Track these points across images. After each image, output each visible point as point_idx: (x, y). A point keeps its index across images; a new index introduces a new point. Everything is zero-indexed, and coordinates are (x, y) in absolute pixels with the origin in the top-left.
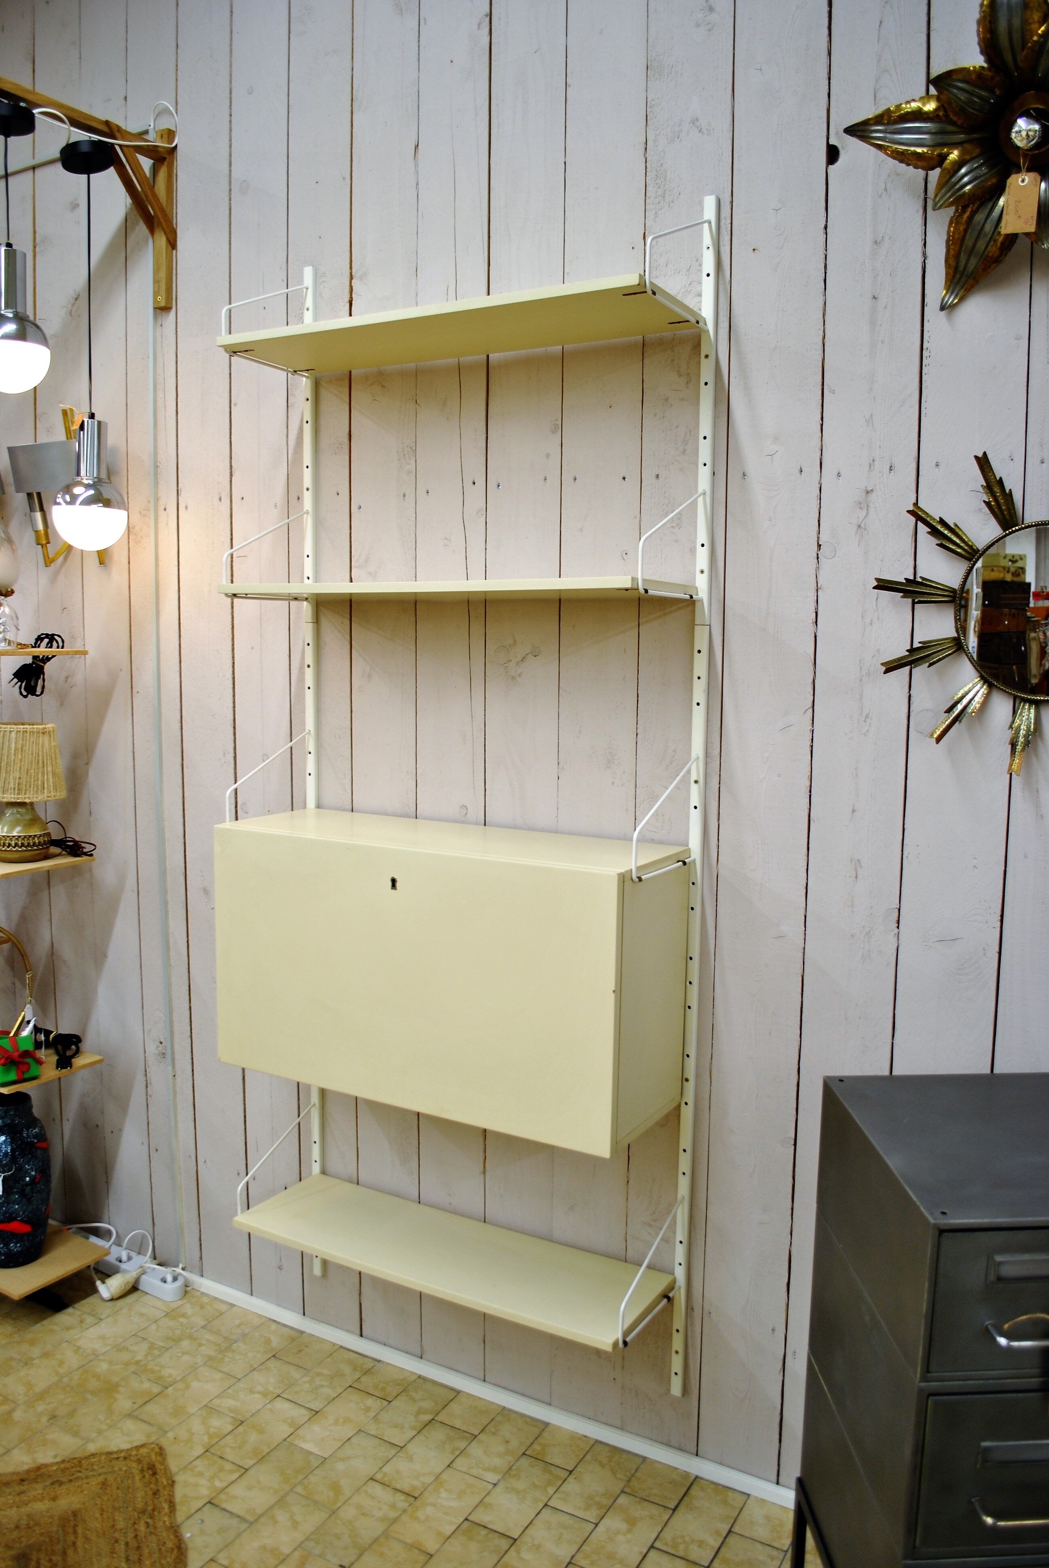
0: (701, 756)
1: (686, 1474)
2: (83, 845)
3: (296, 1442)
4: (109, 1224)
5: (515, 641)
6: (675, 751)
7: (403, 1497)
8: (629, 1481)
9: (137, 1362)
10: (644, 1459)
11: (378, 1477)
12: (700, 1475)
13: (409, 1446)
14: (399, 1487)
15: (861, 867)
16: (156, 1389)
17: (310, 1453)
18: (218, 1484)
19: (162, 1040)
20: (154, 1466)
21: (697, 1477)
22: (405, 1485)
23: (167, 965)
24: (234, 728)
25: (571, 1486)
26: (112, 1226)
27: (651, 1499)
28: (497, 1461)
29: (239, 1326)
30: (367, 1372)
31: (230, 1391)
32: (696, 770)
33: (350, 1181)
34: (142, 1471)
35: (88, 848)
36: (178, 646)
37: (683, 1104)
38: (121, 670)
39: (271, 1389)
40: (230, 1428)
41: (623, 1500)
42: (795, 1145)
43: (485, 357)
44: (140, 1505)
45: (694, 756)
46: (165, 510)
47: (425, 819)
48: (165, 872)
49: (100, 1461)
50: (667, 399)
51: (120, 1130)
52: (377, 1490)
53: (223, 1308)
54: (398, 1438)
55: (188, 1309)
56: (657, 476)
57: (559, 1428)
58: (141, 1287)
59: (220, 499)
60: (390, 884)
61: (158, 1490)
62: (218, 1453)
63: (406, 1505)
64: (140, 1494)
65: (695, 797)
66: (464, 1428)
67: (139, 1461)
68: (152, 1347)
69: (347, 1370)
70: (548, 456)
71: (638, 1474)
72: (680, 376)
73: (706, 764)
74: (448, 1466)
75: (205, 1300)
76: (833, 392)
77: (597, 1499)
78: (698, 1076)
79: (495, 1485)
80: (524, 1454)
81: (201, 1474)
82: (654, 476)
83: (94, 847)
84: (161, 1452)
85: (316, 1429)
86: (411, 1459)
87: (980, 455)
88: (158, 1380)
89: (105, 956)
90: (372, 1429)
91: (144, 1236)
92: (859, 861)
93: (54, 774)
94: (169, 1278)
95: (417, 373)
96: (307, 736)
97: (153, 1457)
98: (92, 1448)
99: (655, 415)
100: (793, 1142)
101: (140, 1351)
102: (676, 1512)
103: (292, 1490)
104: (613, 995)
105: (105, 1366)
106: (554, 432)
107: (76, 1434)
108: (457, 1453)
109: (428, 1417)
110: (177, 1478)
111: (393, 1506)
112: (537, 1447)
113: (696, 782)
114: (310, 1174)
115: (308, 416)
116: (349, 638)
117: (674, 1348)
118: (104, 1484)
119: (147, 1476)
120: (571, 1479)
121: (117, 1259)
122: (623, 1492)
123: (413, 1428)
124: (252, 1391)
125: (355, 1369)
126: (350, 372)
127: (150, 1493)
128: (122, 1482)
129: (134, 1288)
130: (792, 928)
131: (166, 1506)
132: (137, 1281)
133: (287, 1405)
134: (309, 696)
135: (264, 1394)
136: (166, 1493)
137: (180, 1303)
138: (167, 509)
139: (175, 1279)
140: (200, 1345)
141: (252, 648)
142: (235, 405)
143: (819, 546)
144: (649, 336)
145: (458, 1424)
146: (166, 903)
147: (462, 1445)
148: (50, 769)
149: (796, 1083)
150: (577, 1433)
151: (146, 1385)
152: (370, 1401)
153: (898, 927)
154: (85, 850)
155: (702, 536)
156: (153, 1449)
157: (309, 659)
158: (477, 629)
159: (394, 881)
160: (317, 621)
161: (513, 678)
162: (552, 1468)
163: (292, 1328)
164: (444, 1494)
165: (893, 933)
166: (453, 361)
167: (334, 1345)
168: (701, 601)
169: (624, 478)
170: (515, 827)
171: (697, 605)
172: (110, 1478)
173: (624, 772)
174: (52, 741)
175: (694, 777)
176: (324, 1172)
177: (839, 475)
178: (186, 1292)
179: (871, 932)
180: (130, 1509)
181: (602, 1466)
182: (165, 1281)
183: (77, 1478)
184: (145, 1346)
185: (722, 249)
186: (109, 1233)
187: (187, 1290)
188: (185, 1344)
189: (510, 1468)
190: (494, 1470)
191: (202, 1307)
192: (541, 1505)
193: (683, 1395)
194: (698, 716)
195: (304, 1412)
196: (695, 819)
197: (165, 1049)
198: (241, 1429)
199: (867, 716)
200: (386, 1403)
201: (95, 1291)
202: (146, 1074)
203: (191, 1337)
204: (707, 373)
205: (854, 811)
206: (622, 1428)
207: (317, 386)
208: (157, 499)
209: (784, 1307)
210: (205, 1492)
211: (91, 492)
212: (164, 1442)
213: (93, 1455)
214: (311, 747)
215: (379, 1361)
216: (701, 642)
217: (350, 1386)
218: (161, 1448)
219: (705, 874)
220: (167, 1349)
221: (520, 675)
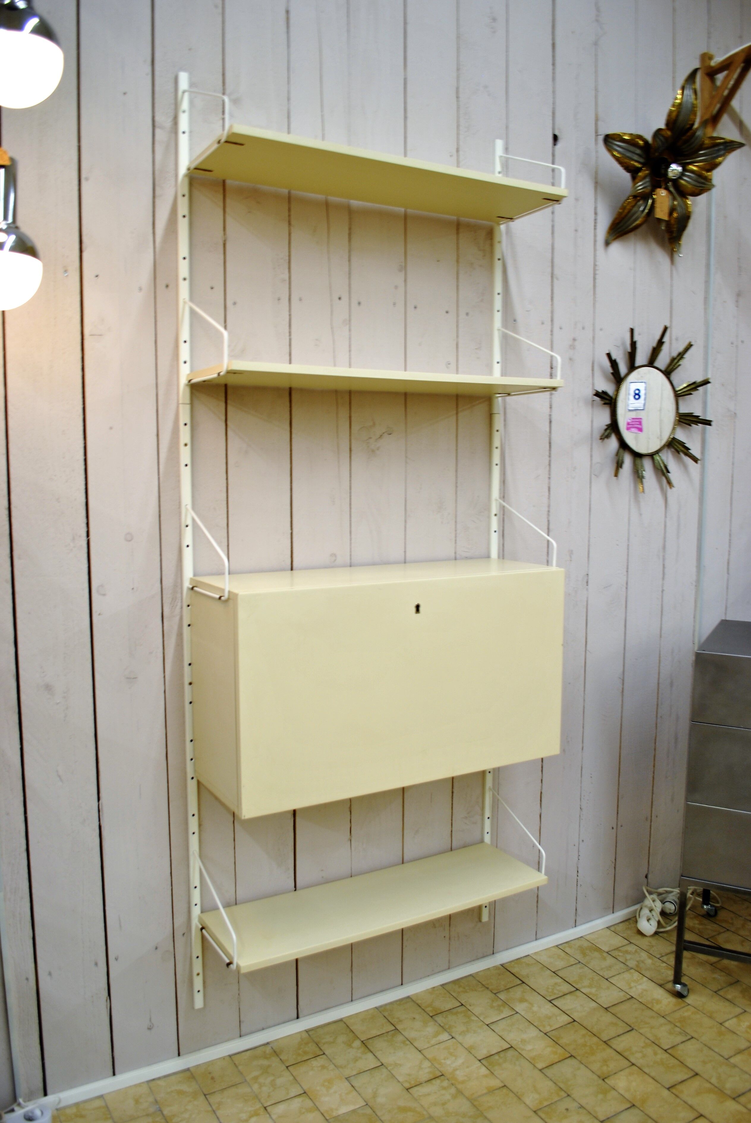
1: (496, 967)
3: (335, 1114)
5: (374, 424)
6: (478, 497)
7: (437, 1080)
8: (486, 988)
11: (407, 1085)
12: (499, 963)
13: (384, 1061)
14: (424, 1079)
17: (353, 1111)
21: (502, 965)
22: (425, 1075)
25: (475, 1009)
27: (508, 986)
28: (430, 1029)
30: (276, 1053)
32: (494, 508)
41: (502, 997)
47: (300, 569)
50: (472, 264)
52: (422, 1090)
54: (369, 1063)
56: (468, 314)
57: (417, 994)
60: (414, 610)
63: (446, 1081)
65: (495, 524)
66: (384, 1031)
69: (265, 1062)
70: (396, 287)
71: (483, 983)
72: (478, 249)
74: (418, 1050)
76: (557, 279)
77: (494, 1005)
79: (453, 1038)
80: (431, 1016)
82: (466, 314)
85: (326, 1100)
86: (398, 1065)
90: (350, 1072)
92: (572, 551)
95: (291, 199)
96: (184, 511)
102: (526, 983)
106: (400, 271)
108: (408, 1043)
109: (358, 1043)
111: (444, 1088)
112: (428, 1009)
113: (496, 515)
115: (185, 211)
116: (224, 418)
120: (469, 1007)
122: (494, 994)
123: (363, 1053)
125: (266, 1058)
126: (225, 181)
133: (281, 1106)
134: (186, 472)
135: (255, 1115)
143: (552, 369)
144: (462, 219)
145: (376, 1032)
147: (401, 1038)
150: (428, 990)
152: (315, 1063)
153: (587, 585)
155: (497, 357)
157: (185, 437)
158: (344, 413)
159: (418, 607)
161: (373, 451)
162: (454, 1011)
164: (446, 1062)
165: (585, 589)
166: (321, 197)
167: (223, 1058)
169: (447, 312)
170: (374, 564)
171: (494, 401)
173: (449, 514)
175: (494, 512)
177: (560, 328)
179: (577, 590)
181: (465, 992)
182: (31, 1119)
189: (441, 1026)
190: (437, 1033)
192: (486, 1026)
194: (497, 473)
195: (298, 1100)
196: (495, 539)
200: (324, 1056)
204: (499, 252)
205: (569, 523)
207: (192, 185)
214: (189, 520)
215: (268, 1043)
216: (498, 425)
217: (287, 1067)
221: (378, 449)
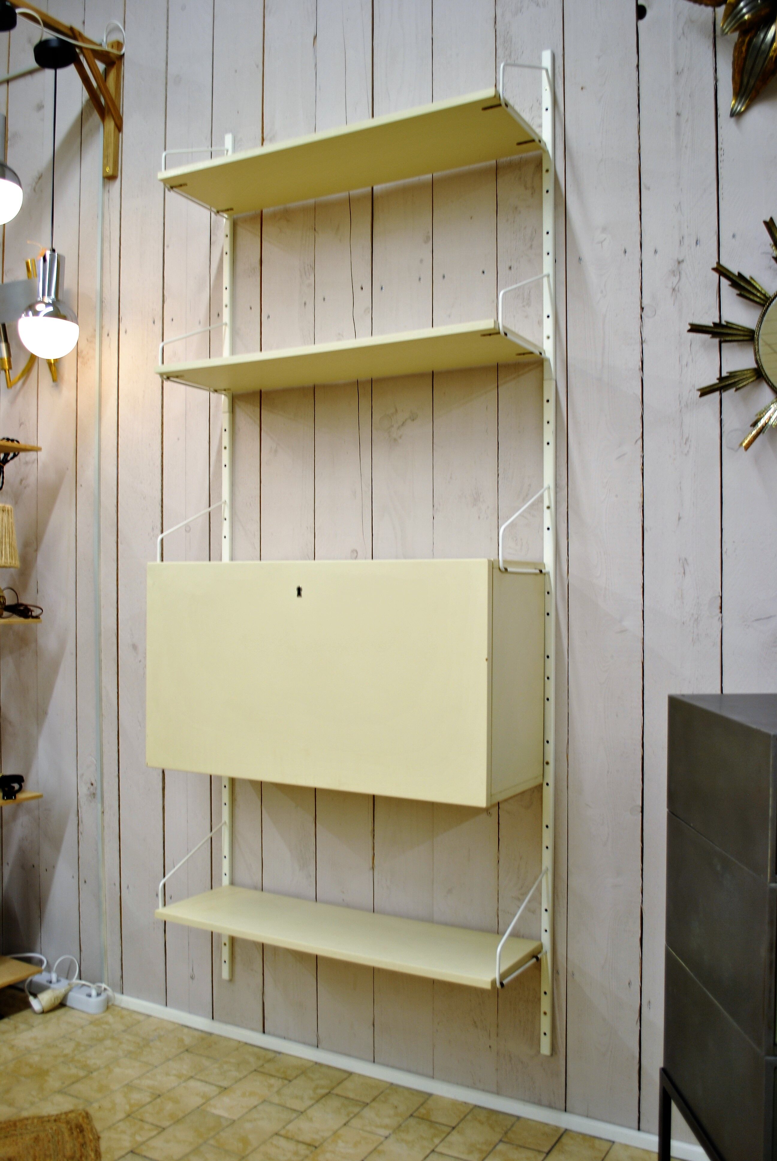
0: (552, 486)
1: (557, 1128)
2: (32, 608)
3: (208, 1109)
4: (41, 954)
5: (396, 410)
6: (530, 485)
7: (304, 1147)
8: (506, 1133)
9: (65, 1056)
10: (518, 1118)
11: (283, 1132)
12: (569, 1127)
13: (308, 1111)
14: (301, 1139)
15: (688, 564)
16: (82, 1073)
17: (220, 1117)
18: (139, 1138)
19: (93, 782)
20: (81, 1126)
21: (566, 1130)
22: (307, 1138)
23: (100, 715)
24: (162, 507)
25: (455, 1137)
26: (44, 955)
27: (527, 1146)
28: (387, 1121)
29: (155, 1030)
30: (269, 1061)
31: (149, 1074)
32: (548, 499)
33: (255, 888)
34: (71, 1129)
35: (36, 612)
36: (116, 444)
37: (545, 785)
38: (68, 469)
39: (185, 1072)
40: (148, 1099)
41: (501, 1147)
42: (642, 812)
43: (370, 189)
44: (68, 1153)
45: (546, 485)
46: (108, 335)
47: (322, 558)
48: (100, 635)
49: (33, 1123)
50: (516, 208)
51: (54, 867)
52: (282, 1142)
53: (141, 1018)
54: (298, 1105)
55: (110, 1019)
56: (510, 268)
57: (441, 1097)
58: (69, 1003)
59: (154, 323)
60: (296, 592)
61: (85, 1143)
62: (139, 1117)
63: (308, 1152)
64: (69, 1146)
65: (548, 519)
66: (358, 1098)
67: (68, 1122)
68: (78, 1044)
69: (252, 1060)
70: (421, 261)
71: (514, 1129)
72: (526, 188)
73: (556, 493)
74: (345, 1124)
75: (125, 1012)
77: (478, 1146)
78: (556, 760)
79: (386, 1138)
80: (411, 1115)
81: (124, 1132)
82: (507, 268)
83: (40, 611)
84: (87, 1116)
85: (226, 1100)
86: (311, 1120)
87: (768, 219)
88: (85, 1067)
89: (46, 713)
90: (276, 1099)
91: (72, 962)
92: (686, 559)
93: (11, 545)
94: (94, 993)
95: (315, 208)
96: (223, 506)
97: (81, 1120)
98: (25, 1114)
99: (507, 220)
100: (640, 809)
101: (68, 1048)
102: (549, 1155)
103: (205, 1142)
104: (485, 664)
105: (37, 1058)
106: (426, 242)
107: (11, 1104)
108: (352, 1115)
109: (325, 1091)
110: (102, 1135)
111: (296, 1153)
112: (422, 1111)
113: (548, 508)
114: (221, 884)
115: (227, 248)
116: (259, 422)
117: (543, 1009)
118: (37, 1139)
119: (75, 1133)
120: (454, 1132)
121: (47, 981)
122: (501, 1141)
123: (311, 1098)
124: (167, 1074)
125: (258, 1058)
126: (262, 212)
127: (78, 1145)
128: (53, 1137)
129: (61, 1004)
130: (633, 623)
131: (93, 1155)
132: (65, 997)
133: (199, 1084)
134: (226, 472)
135: (179, 1076)
136: (92, 1145)
137: (103, 1015)
138: (110, 334)
139: (99, 994)
140: (121, 1043)
141: (178, 439)
142: (168, 246)
143: (642, 309)
144: (501, 161)
145: (351, 1095)
146: (100, 661)
147: (356, 1110)
148: (7, 540)
149: (641, 757)
150: (457, 1101)
151: (74, 1071)
152: (272, 1081)
153: (721, 612)
154: (34, 614)
155: (548, 309)
156: (80, 1114)
157: (226, 442)
158: (365, 403)
159: (299, 590)
160: (233, 411)
162: (437, 1125)
163: (202, 1031)
164: (341, 1144)
165: (718, 618)
166: (344, 195)
167: (239, 1042)
168: (548, 360)
169: (483, 272)
171: (545, 364)
172: (42, 1135)
173: (488, 507)
174: (10, 518)
175: (546, 503)
176: (232, 883)
177: (656, 252)
178: (108, 1008)
179: (699, 618)
180: (60, 1156)
181: (482, 1123)
182: (89, 996)
183: (13, 1135)
184: (72, 1045)
185: (557, 90)
186: (41, 962)
187: (109, 1006)
188: (108, 1043)
189: (400, 1126)
190: (386, 1127)
191: (122, 1017)
192: (428, 1151)
193: (552, 1055)
194: (549, 453)
195: (214, 1088)
196: (548, 538)
197: (96, 789)
198: (159, 1100)
199: (687, 440)
200: (286, 1082)
201: (28, 1006)
202: (78, 815)
203: (113, 1038)
204: (548, 183)
205: (679, 518)
206: (498, 1093)
207: (235, 225)
208: (102, 328)
209: (639, 961)
210: (127, 1143)
211: (51, 309)
212: (91, 1111)
213: (27, 1119)
214: (226, 514)
215: (280, 1053)
216: (549, 393)
217: (255, 1070)
218: (87, 1113)
219: (557, 584)
220: (91, 1046)
221: (400, 437)
